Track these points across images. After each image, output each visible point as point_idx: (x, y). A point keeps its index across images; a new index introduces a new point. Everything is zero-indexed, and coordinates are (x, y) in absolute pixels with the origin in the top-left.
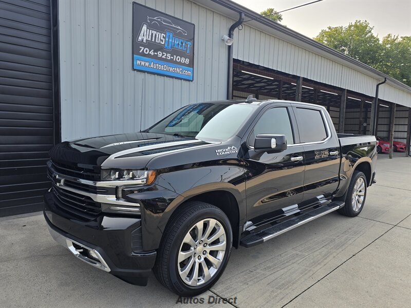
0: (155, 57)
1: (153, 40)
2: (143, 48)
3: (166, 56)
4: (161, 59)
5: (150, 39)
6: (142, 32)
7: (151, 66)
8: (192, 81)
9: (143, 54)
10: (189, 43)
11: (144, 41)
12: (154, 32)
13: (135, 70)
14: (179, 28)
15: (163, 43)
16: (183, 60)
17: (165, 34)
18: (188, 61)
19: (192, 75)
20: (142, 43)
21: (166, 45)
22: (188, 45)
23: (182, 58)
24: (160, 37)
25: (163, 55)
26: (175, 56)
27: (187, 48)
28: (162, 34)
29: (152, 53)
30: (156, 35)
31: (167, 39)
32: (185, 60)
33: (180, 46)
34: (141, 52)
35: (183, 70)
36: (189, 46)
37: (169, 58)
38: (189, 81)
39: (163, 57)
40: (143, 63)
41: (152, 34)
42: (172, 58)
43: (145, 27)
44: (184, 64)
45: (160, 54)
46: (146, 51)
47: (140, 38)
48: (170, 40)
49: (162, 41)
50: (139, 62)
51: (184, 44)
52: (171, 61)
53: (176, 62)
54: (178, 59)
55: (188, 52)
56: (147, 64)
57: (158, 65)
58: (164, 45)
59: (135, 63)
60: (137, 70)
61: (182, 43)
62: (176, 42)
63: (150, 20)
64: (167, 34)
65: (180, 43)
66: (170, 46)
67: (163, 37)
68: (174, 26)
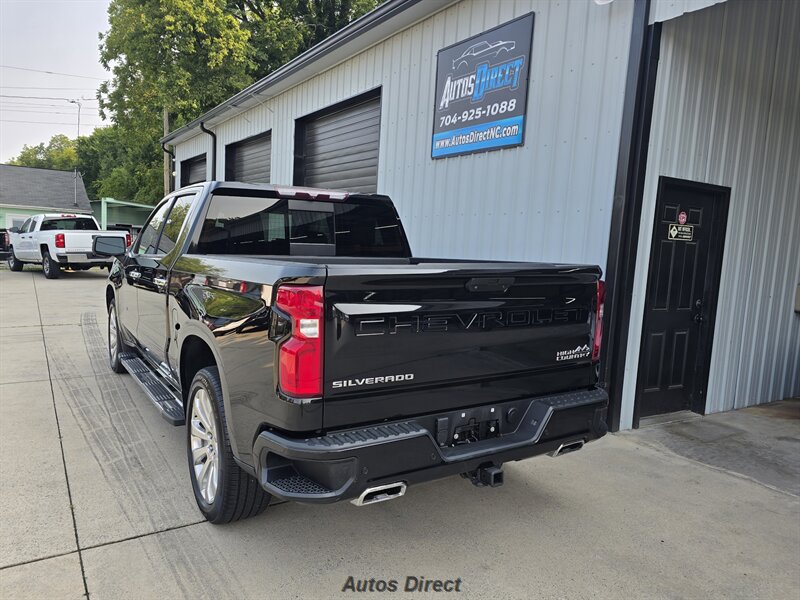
0: (459, 125)
1: (458, 97)
2: (443, 119)
3: (475, 115)
4: (467, 124)
5: (453, 98)
6: (445, 92)
7: (453, 143)
9: (444, 128)
10: (518, 64)
11: (447, 106)
12: (460, 81)
13: (433, 159)
14: (501, 43)
16: (504, 107)
17: (475, 73)
18: (514, 105)
20: (443, 111)
21: (475, 95)
22: (514, 69)
23: (502, 104)
25: (470, 114)
26: (489, 107)
27: (513, 76)
28: (471, 77)
29: (454, 121)
30: (461, 85)
31: (477, 82)
32: (508, 106)
33: (499, 82)
34: (441, 125)
35: (502, 127)
36: (517, 70)
37: (479, 116)
39: (471, 118)
40: (442, 143)
41: (457, 87)
42: (484, 112)
43: (448, 82)
44: (508, 115)
45: (465, 116)
46: (448, 120)
47: (442, 104)
48: (483, 80)
49: (469, 89)
50: (438, 144)
51: (507, 73)
52: (485, 119)
53: (492, 118)
54: (495, 109)
55: (514, 85)
57: (461, 138)
58: (472, 95)
59: (434, 147)
60: (437, 158)
61: (504, 72)
62: (493, 77)
63: (456, 65)
64: (479, 71)
65: (500, 75)
66: (481, 93)
67: (473, 81)
68: (491, 47)
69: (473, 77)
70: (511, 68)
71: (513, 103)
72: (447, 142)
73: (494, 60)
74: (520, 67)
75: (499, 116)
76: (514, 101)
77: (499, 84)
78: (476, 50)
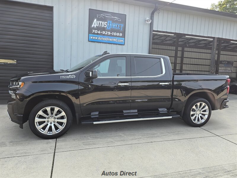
0: (101, 34)
1: (100, 26)
2: (94, 30)
3: (108, 33)
4: (104, 35)
5: (98, 26)
6: (94, 23)
7: (99, 39)
8: (124, 45)
9: (94, 33)
10: (122, 25)
11: (95, 27)
12: (101, 22)
13: (89, 41)
14: (116, 18)
15: (106, 27)
16: (118, 34)
17: (107, 22)
18: (121, 35)
19: (124, 42)
20: (94, 28)
21: (108, 28)
22: (121, 26)
23: (117, 33)
24: (104, 24)
25: (106, 33)
26: (113, 33)
27: (121, 28)
28: (106, 22)
29: (99, 32)
30: (101, 23)
31: (108, 25)
32: (119, 34)
33: (116, 27)
34: (93, 32)
35: (118, 39)
36: (122, 26)
37: (110, 34)
38: (122, 45)
40: (94, 38)
41: (99, 23)
42: (111, 34)
43: (95, 20)
44: (119, 36)
45: (104, 33)
46: (96, 31)
48: (110, 25)
49: (105, 26)
50: (92, 37)
51: (119, 26)
53: (114, 36)
54: (115, 34)
55: (121, 30)
56: (96, 38)
57: (102, 38)
59: (90, 38)
60: (91, 42)
61: (118, 26)
62: (114, 25)
63: (99, 16)
64: (109, 22)
66: (110, 28)
67: (106, 24)
68: (113, 17)
70: (120, 25)
73: (114, 21)
75: (116, 36)
76: (122, 34)
77: (116, 28)
78: (107, 16)
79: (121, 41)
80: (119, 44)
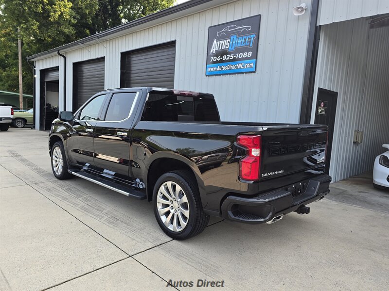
0: (221, 61)
1: (220, 49)
2: (212, 58)
3: (230, 57)
4: (226, 61)
5: (218, 49)
6: (213, 46)
7: (218, 69)
8: (254, 72)
9: (213, 62)
10: (253, 36)
11: (214, 52)
12: (221, 42)
13: (207, 76)
14: (244, 26)
16: (245, 55)
17: (230, 39)
18: (251, 54)
19: (254, 66)
20: (212, 55)
21: (230, 48)
22: (251, 39)
23: (244, 53)
25: (227, 57)
26: (237, 54)
27: (250, 42)
29: (219, 59)
30: (222, 44)
31: (231, 43)
32: (247, 54)
34: (211, 61)
35: (245, 64)
36: (252, 39)
37: (233, 58)
38: (251, 72)
39: (228, 59)
40: (212, 69)
41: (220, 44)
42: (235, 56)
43: (215, 41)
44: (247, 58)
45: (224, 58)
46: (215, 59)
47: (211, 51)
48: (234, 42)
49: (227, 46)
50: (209, 69)
51: (247, 40)
52: (234, 60)
53: (238, 59)
54: (240, 56)
55: (251, 45)
57: (222, 67)
58: (228, 48)
59: (207, 71)
60: (209, 76)
61: (245, 40)
62: (240, 41)
63: (219, 34)
64: (232, 38)
65: (243, 41)
66: (233, 48)
67: (229, 42)
68: (238, 28)
69: (229, 40)
70: (249, 38)
71: (250, 54)
72: (215, 69)
73: (240, 34)
74: (254, 38)
75: (243, 59)
76: (251, 52)
77: (243, 45)
78: (230, 28)
79: (250, 65)
80: (246, 73)
